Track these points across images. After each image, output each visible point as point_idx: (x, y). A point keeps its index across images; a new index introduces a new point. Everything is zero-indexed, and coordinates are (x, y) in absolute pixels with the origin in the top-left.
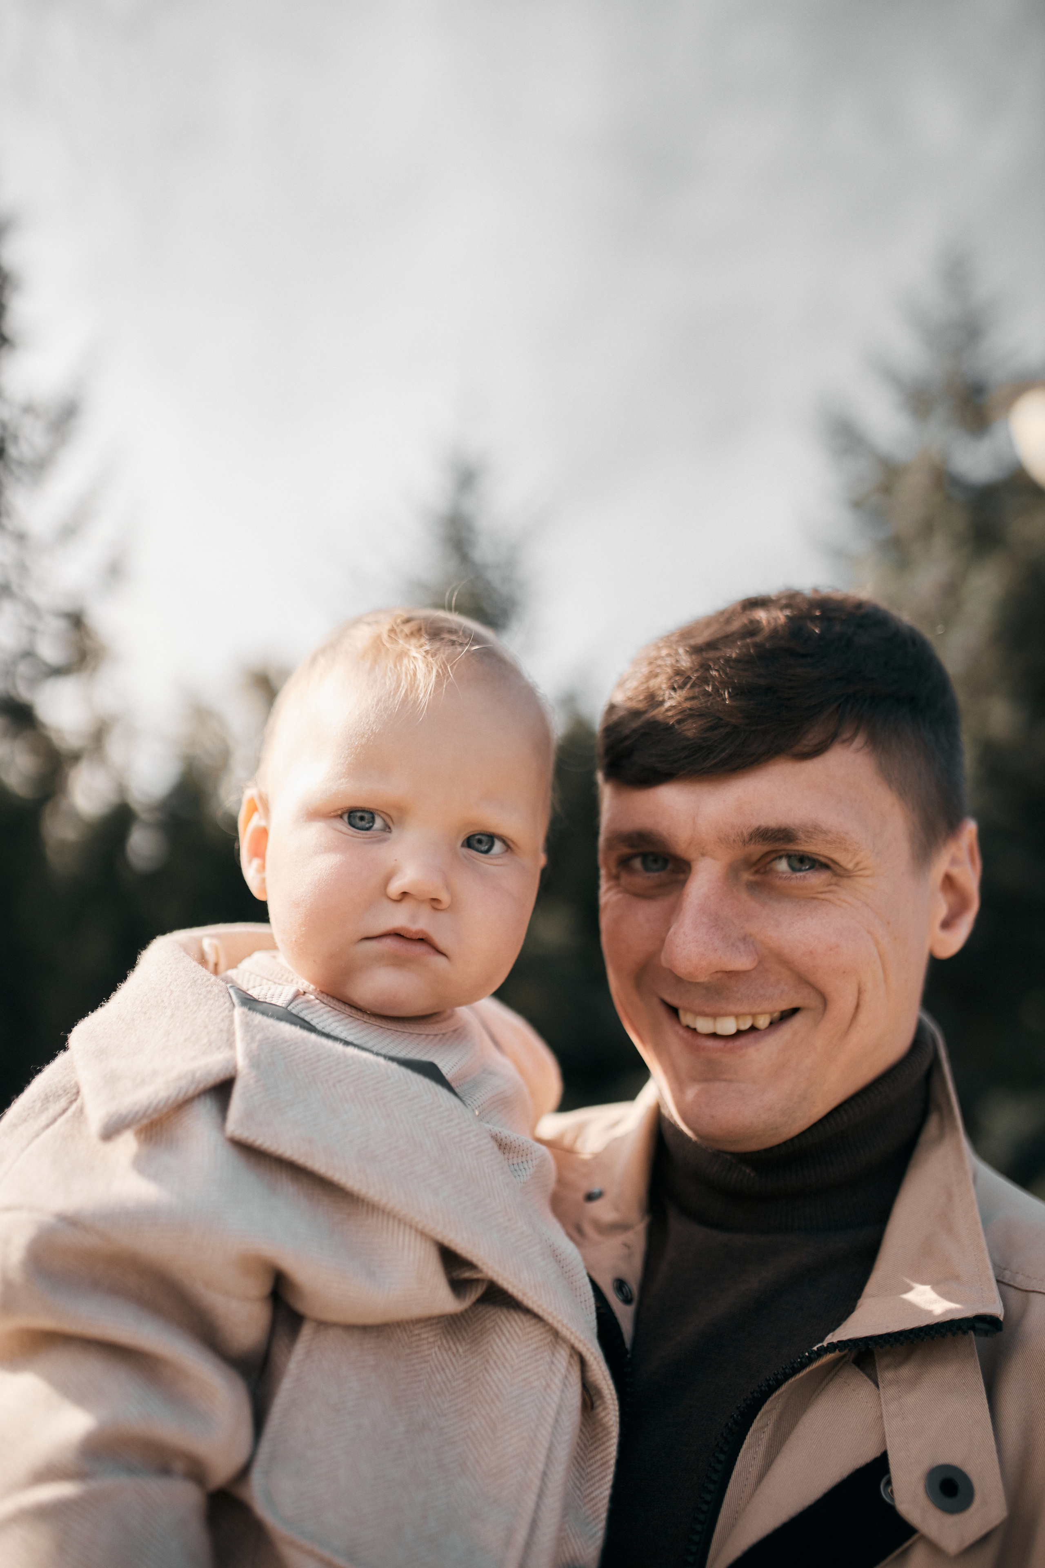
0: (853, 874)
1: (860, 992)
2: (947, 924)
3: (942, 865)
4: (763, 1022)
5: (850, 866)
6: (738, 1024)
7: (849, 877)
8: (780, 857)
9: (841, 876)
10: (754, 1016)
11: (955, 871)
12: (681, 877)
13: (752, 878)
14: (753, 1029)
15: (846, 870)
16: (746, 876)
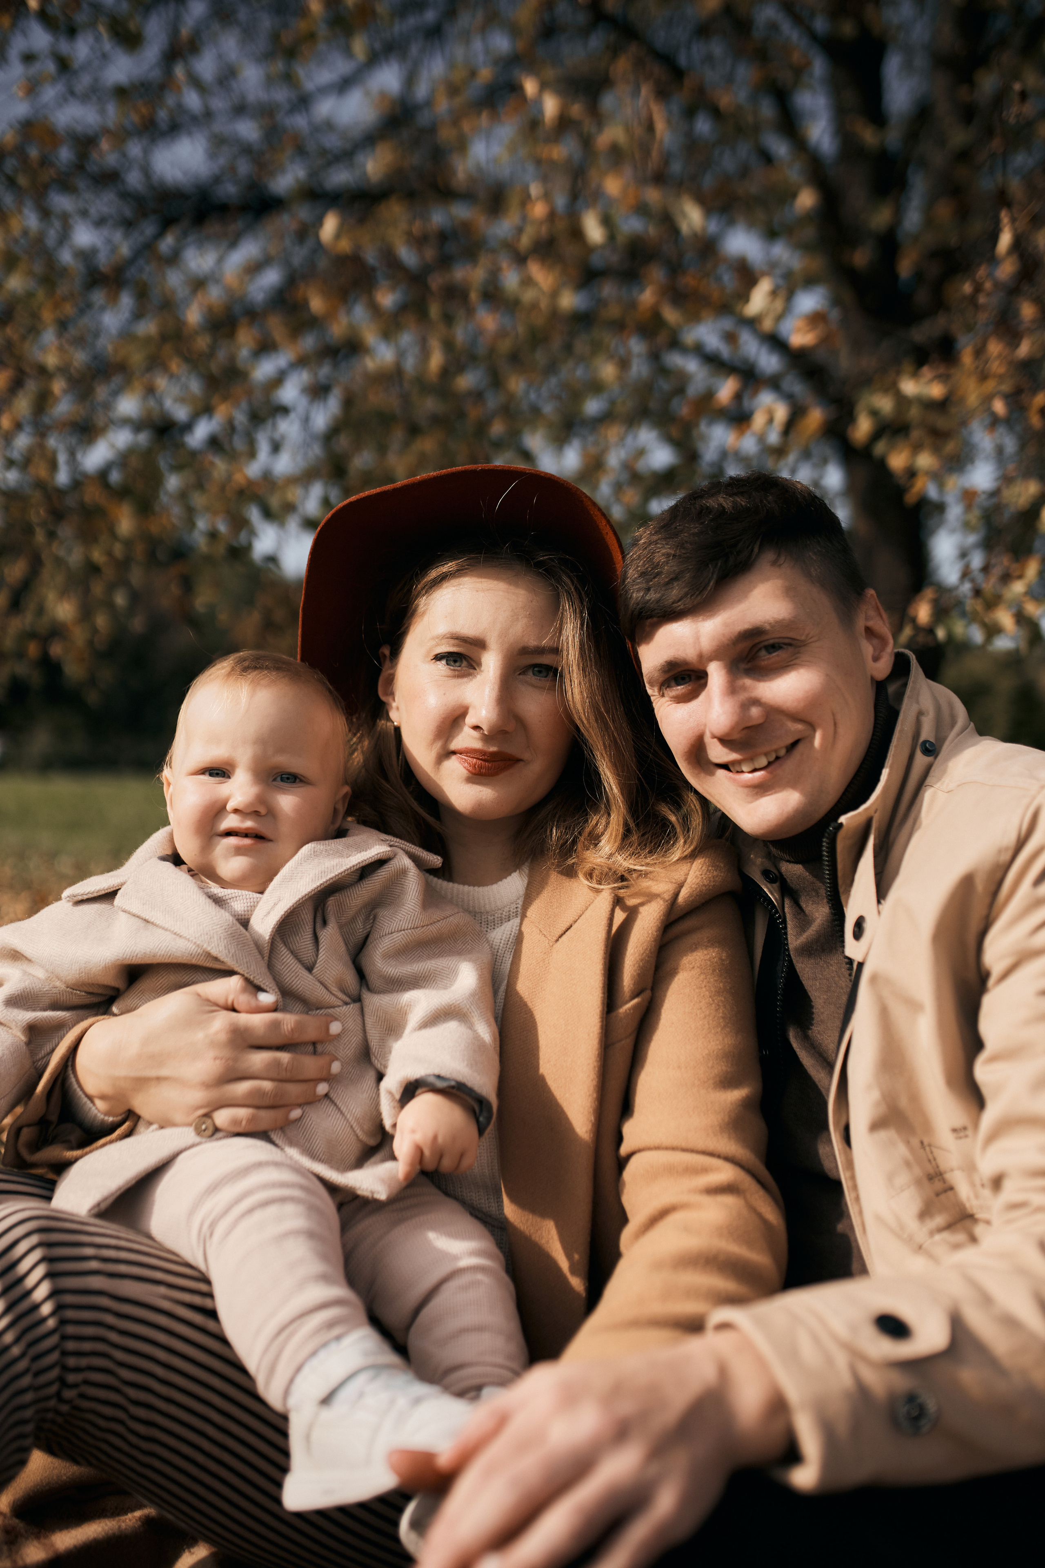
0: (808, 642)
1: (833, 715)
2: (876, 659)
3: (861, 623)
4: (782, 752)
5: (803, 638)
6: (767, 759)
7: (804, 645)
8: (760, 649)
9: (800, 647)
10: (776, 751)
11: (870, 624)
12: (703, 681)
13: (746, 667)
14: (777, 758)
15: (802, 641)
16: (743, 666)
